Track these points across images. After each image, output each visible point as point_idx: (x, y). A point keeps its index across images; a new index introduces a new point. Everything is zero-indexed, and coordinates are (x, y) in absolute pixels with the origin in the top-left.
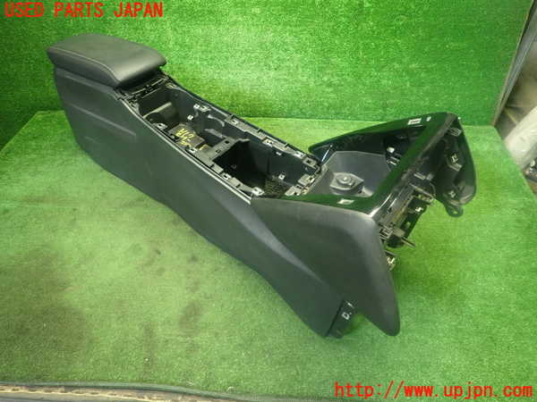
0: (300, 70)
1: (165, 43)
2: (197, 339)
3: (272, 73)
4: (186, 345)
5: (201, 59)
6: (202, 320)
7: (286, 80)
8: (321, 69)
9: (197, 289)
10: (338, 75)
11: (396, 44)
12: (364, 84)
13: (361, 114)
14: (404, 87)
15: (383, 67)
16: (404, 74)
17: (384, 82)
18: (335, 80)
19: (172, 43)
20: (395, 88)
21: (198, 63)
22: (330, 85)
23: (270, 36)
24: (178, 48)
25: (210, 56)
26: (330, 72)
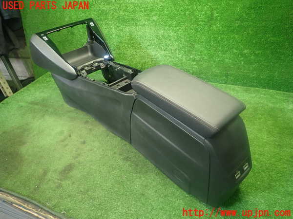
0: (177, 51)
1: (111, 35)
2: (63, 183)
3: (163, 52)
4: (57, 184)
5: (128, 44)
6: (71, 174)
7: (170, 57)
8: (189, 51)
9: (77, 157)
10: (199, 55)
11: (234, 38)
12: (215, 61)
13: (212, 79)
14: (239, 64)
15: (227, 51)
16: (240, 56)
17: (227, 60)
18: (197, 58)
19: (114, 35)
20: (234, 64)
21: (126, 45)
22: (194, 61)
23: (161, 32)
24: (117, 37)
25: (132, 42)
26: (194, 53)
